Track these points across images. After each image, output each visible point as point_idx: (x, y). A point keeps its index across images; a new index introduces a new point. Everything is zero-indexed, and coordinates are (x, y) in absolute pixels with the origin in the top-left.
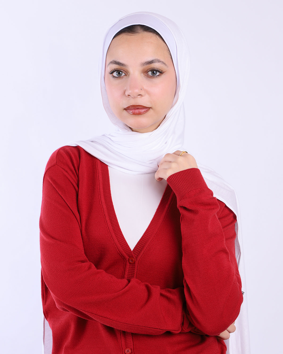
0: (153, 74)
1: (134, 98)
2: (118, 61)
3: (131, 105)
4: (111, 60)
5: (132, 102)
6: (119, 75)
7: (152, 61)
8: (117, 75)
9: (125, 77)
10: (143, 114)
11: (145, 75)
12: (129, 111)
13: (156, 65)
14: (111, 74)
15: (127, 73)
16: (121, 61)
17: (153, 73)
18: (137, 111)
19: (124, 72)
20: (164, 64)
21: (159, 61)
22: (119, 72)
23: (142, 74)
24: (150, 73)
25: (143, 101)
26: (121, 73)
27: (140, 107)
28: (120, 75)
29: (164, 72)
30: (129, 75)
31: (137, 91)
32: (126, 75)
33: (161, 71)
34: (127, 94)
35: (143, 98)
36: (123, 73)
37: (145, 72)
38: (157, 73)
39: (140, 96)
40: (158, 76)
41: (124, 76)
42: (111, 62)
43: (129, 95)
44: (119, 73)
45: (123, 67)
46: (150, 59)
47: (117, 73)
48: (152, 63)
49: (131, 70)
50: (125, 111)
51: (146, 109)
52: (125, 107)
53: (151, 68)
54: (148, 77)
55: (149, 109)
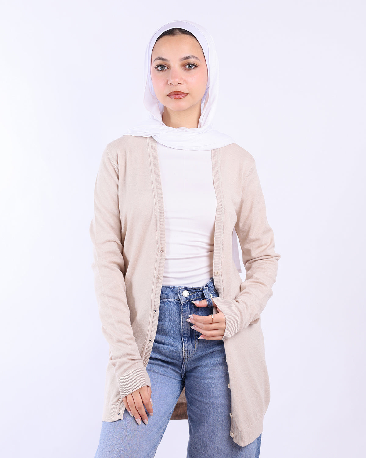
1: (175, 86)
2: (161, 57)
3: (173, 91)
4: (156, 57)
5: (174, 89)
7: (189, 57)
8: (161, 69)
9: (168, 70)
10: (182, 98)
11: (183, 68)
12: (171, 96)
13: (192, 60)
14: (156, 68)
15: (169, 67)
16: (164, 57)
17: (190, 66)
18: (177, 96)
19: (167, 66)
20: (198, 59)
21: (194, 57)
22: (162, 66)
24: (187, 66)
25: (182, 88)
26: (164, 67)
27: (180, 93)
28: (163, 69)
29: (198, 66)
30: (170, 69)
31: (177, 80)
32: (168, 69)
33: (195, 65)
34: (169, 83)
35: (182, 85)
37: (184, 66)
38: (192, 67)
39: (180, 84)
40: (194, 68)
42: (156, 59)
43: (171, 84)
44: (163, 68)
45: (165, 62)
46: (187, 55)
49: (172, 64)
50: (168, 97)
51: (185, 95)
52: (168, 93)
53: (188, 63)
54: (186, 69)
55: (187, 95)
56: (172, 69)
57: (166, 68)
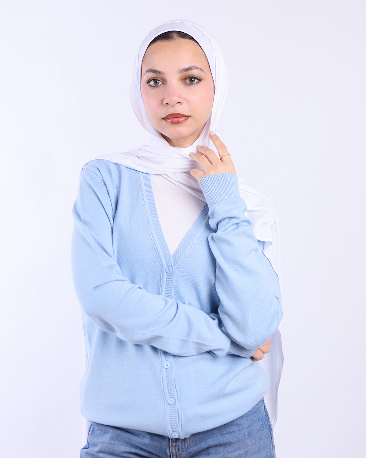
0: (191, 82)
1: (173, 106)
2: (155, 69)
3: (170, 114)
4: (147, 69)
5: (171, 111)
6: (155, 84)
7: (190, 68)
8: (154, 84)
9: (163, 85)
10: (182, 122)
11: (183, 83)
12: (167, 120)
13: (194, 73)
14: (148, 83)
15: (164, 82)
16: (158, 69)
17: (192, 80)
18: (176, 120)
19: (161, 80)
20: (203, 71)
21: (197, 68)
22: (155, 80)
23: (180, 82)
24: (188, 81)
25: (182, 109)
26: (158, 82)
27: (179, 116)
28: (157, 84)
29: (203, 79)
30: (166, 84)
31: (176, 99)
32: (163, 83)
33: (199, 78)
34: (165, 102)
35: (182, 106)
36: (160, 82)
37: (183, 80)
38: (195, 80)
39: (179, 104)
40: (197, 83)
41: (161, 84)
42: (148, 71)
43: (167, 104)
44: (156, 82)
45: (159, 75)
46: (187, 66)
47: (154, 82)
48: (190, 69)
49: (168, 78)
50: (163, 120)
51: (186, 118)
52: (164, 116)
53: (189, 75)
54: (186, 84)
55: (188, 118)
56: (168, 84)
57: (160, 83)
